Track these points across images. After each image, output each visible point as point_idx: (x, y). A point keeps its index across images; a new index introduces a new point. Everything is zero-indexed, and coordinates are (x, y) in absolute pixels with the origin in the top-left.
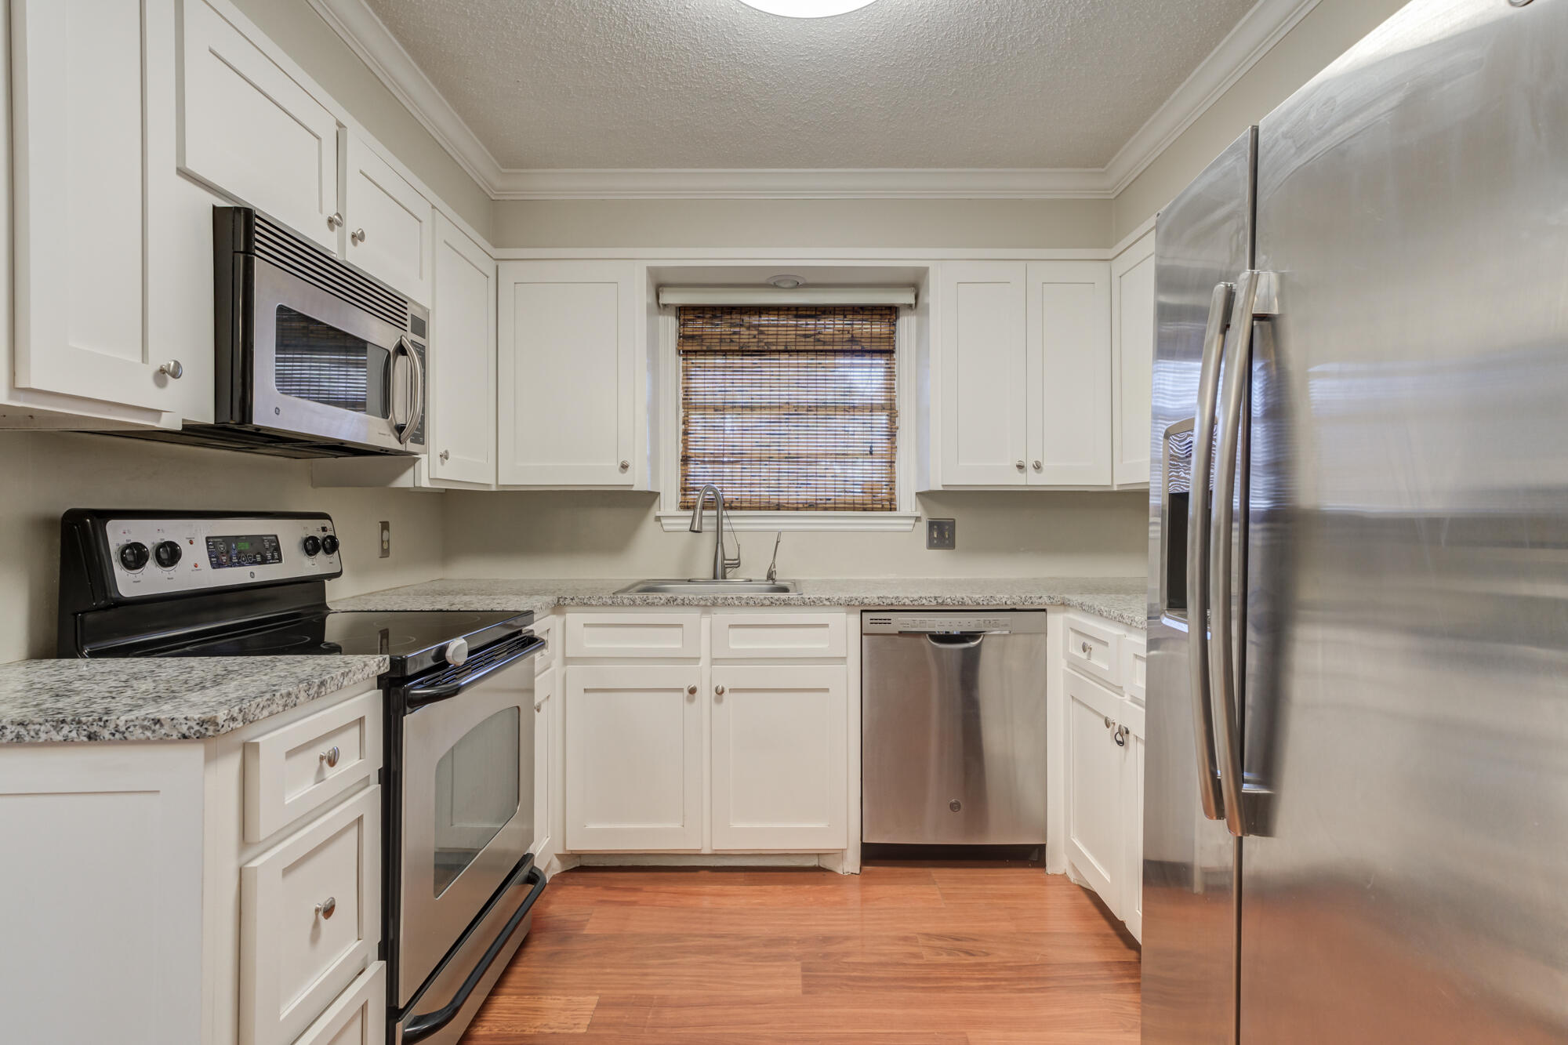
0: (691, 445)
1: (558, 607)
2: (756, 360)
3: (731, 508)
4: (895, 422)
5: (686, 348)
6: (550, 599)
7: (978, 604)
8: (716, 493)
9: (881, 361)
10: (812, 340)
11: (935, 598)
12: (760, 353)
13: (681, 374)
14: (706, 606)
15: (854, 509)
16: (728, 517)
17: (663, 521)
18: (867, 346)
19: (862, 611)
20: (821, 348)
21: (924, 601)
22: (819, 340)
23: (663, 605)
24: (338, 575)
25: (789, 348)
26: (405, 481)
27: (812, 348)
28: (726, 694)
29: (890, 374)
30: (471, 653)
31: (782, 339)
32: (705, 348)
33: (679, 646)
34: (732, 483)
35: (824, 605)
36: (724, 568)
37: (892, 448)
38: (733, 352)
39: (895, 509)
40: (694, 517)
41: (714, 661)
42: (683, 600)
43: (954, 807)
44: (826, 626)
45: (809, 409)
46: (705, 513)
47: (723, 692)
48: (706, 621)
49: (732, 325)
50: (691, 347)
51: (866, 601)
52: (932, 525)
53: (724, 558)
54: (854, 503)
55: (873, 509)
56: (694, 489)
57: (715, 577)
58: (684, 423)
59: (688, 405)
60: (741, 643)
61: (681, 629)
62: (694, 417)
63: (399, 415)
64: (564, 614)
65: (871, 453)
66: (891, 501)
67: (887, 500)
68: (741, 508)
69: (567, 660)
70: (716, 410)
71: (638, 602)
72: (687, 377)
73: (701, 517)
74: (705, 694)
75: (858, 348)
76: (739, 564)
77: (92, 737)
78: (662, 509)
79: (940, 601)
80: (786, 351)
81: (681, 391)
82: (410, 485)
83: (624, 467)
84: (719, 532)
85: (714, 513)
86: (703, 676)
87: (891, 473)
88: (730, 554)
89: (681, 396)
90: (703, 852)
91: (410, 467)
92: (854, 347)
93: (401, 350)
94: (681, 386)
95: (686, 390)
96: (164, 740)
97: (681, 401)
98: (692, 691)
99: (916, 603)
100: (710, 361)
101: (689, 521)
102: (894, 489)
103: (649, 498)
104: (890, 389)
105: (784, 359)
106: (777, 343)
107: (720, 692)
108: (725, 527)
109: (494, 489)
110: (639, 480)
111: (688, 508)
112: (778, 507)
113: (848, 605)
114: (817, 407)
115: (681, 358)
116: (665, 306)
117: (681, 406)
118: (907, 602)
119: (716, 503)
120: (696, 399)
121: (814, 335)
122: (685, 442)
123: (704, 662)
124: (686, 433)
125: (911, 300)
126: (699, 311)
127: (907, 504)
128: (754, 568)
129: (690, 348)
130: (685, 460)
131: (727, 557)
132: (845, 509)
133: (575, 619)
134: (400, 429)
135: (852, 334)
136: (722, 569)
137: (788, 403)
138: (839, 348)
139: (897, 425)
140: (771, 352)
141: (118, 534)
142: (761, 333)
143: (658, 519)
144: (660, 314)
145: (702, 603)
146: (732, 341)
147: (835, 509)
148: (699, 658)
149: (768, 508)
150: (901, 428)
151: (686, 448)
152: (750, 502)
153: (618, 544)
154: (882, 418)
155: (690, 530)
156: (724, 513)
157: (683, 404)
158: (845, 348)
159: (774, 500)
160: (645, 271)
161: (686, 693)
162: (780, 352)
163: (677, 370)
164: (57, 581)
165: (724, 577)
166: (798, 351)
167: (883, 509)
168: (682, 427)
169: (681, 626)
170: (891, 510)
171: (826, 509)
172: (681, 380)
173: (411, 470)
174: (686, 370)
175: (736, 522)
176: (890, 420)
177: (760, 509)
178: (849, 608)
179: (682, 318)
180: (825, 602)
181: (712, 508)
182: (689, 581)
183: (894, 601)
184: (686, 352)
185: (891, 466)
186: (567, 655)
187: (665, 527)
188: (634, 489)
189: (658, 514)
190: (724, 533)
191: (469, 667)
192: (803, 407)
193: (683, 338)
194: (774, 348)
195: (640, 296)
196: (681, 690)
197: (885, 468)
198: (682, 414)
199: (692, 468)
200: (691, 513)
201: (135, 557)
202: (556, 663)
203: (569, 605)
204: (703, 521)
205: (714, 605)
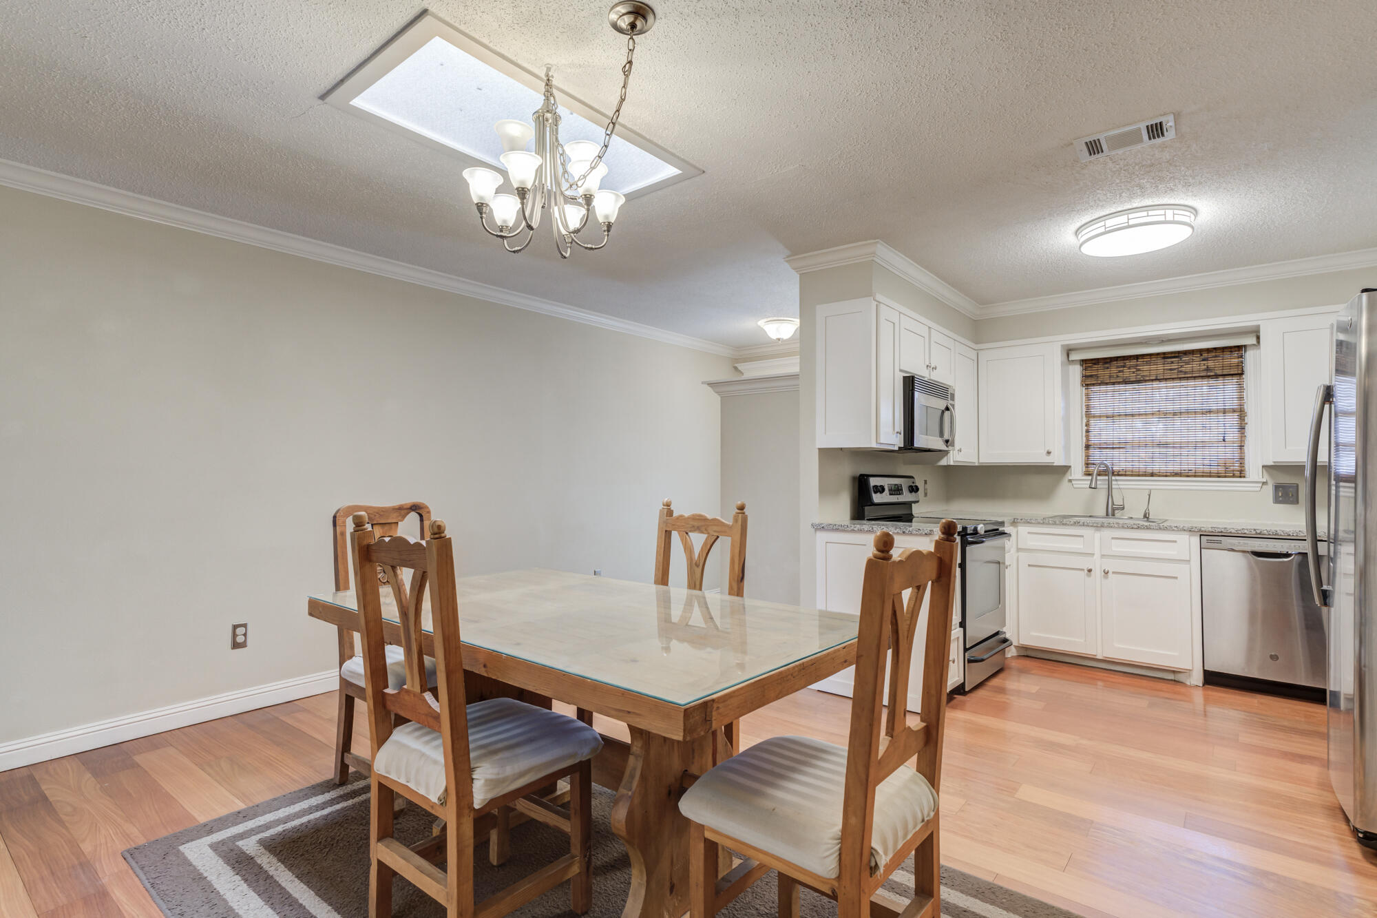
0: (1092, 438)
1: (1014, 523)
2: (1135, 386)
3: (1119, 475)
4: (1244, 420)
5: (1087, 383)
6: (1011, 518)
7: (1290, 535)
8: (1107, 466)
9: (1235, 380)
10: (1175, 371)
11: (1255, 530)
12: (1138, 382)
13: (1084, 397)
14: (1097, 527)
15: (1210, 476)
16: (1116, 480)
17: (1073, 482)
18: (1219, 372)
19: (1201, 535)
20: (1183, 376)
21: (1246, 531)
22: (1181, 372)
23: (1071, 525)
24: (918, 502)
25: (1158, 378)
26: (943, 462)
27: (1176, 376)
28: (1110, 574)
29: (1241, 388)
30: (985, 532)
31: (1153, 373)
32: (1099, 382)
33: (1082, 547)
34: (1119, 460)
35: (1173, 530)
36: (1113, 510)
37: (1241, 437)
38: (1119, 383)
39: (1244, 477)
40: (1092, 480)
41: (1103, 556)
42: (1084, 523)
43: (1274, 658)
44: (1175, 542)
45: (1175, 414)
46: (1099, 478)
47: (1108, 572)
48: (1097, 535)
49: (1118, 367)
50: (1089, 380)
51: (1203, 529)
52: (1277, 487)
53: (1113, 504)
54: (1210, 473)
55: (1225, 477)
56: (1094, 464)
57: (1107, 515)
58: (1086, 425)
59: (1088, 415)
60: (1119, 548)
61: (1082, 538)
62: (1092, 422)
63: (946, 436)
64: (1017, 527)
65: (1224, 440)
66: (1241, 471)
67: (1238, 471)
68: (1125, 475)
69: (1018, 550)
70: (1107, 417)
71: (1058, 522)
72: (1088, 398)
73: (1096, 480)
74: (1097, 573)
75: (1212, 374)
76: (1123, 508)
77: (904, 532)
78: (1073, 475)
79: (1258, 532)
80: (1156, 380)
81: (1084, 407)
82: (946, 464)
83: (1049, 453)
84: (1110, 489)
85: (1107, 478)
86: (1097, 564)
87: (1241, 453)
88: (1118, 501)
89: (1084, 410)
90: (1098, 657)
91: (945, 456)
92: (1209, 374)
93: (947, 409)
94: (1084, 404)
95: (1088, 407)
96: (921, 535)
97: (1084, 413)
98: (1090, 571)
99: (1240, 532)
100: (1103, 388)
101: (1089, 482)
102: (1244, 463)
103: (1065, 469)
104: (1241, 398)
105: (1156, 384)
106: (1150, 376)
107: (1106, 573)
108: (1113, 486)
109: (977, 464)
110: (1057, 460)
111: (1089, 475)
112: (1152, 475)
113: (1191, 531)
114: (1181, 412)
115: (1084, 388)
116: (1073, 361)
117: (1084, 416)
118: (1233, 531)
119: (1108, 472)
120: (1093, 411)
121: (1178, 368)
122: (1087, 437)
123: (1097, 556)
124: (1087, 431)
125: (1254, 341)
126: (1096, 361)
127: (1254, 471)
128: (1135, 510)
129: (1089, 383)
130: (1087, 447)
131: (1115, 503)
132: (1203, 476)
133: (1023, 530)
134: (947, 441)
135: (1207, 366)
136: (1112, 510)
137: (1159, 411)
138: (1198, 375)
139: (1246, 421)
140: (1146, 381)
141: (874, 482)
142: (1139, 370)
143: (1070, 481)
144: (1070, 364)
145: (1095, 525)
146: (1118, 376)
147: (1195, 476)
148: (1093, 554)
149: (1145, 475)
150: (1249, 423)
151: (1088, 440)
152: (1132, 471)
153: (1045, 495)
154: (1233, 419)
155: (1090, 488)
156: (1113, 478)
157: (1086, 414)
158: (1202, 375)
159: (1149, 470)
160: (1060, 347)
161: (1086, 571)
162: (1152, 380)
163: (1082, 396)
164: (857, 494)
165: (1113, 515)
166: (1166, 379)
167: (1234, 476)
168: (1085, 428)
169: (1082, 536)
170: (1240, 477)
171: (1188, 476)
172: (1084, 401)
173: (946, 457)
174: (1087, 395)
175: (1120, 483)
176: (1240, 419)
177: (1139, 475)
178: (1191, 533)
179: (1084, 365)
180: (1174, 528)
181: (1106, 475)
182: (1090, 516)
183: (1223, 530)
184: (1087, 385)
185: (1241, 449)
186: (1019, 547)
187: (1075, 486)
188: (1055, 464)
189: (1070, 478)
190: (1113, 490)
191: (984, 536)
192: (1170, 413)
193: (1085, 377)
194: (1148, 378)
195: (1058, 357)
196: (1083, 570)
197: (1237, 450)
198: (1085, 421)
199: (1091, 451)
200: (1090, 478)
201: (880, 489)
202: (1013, 550)
203: (1020, 522)
204: (1098, 482)
205: (1102, 526)
